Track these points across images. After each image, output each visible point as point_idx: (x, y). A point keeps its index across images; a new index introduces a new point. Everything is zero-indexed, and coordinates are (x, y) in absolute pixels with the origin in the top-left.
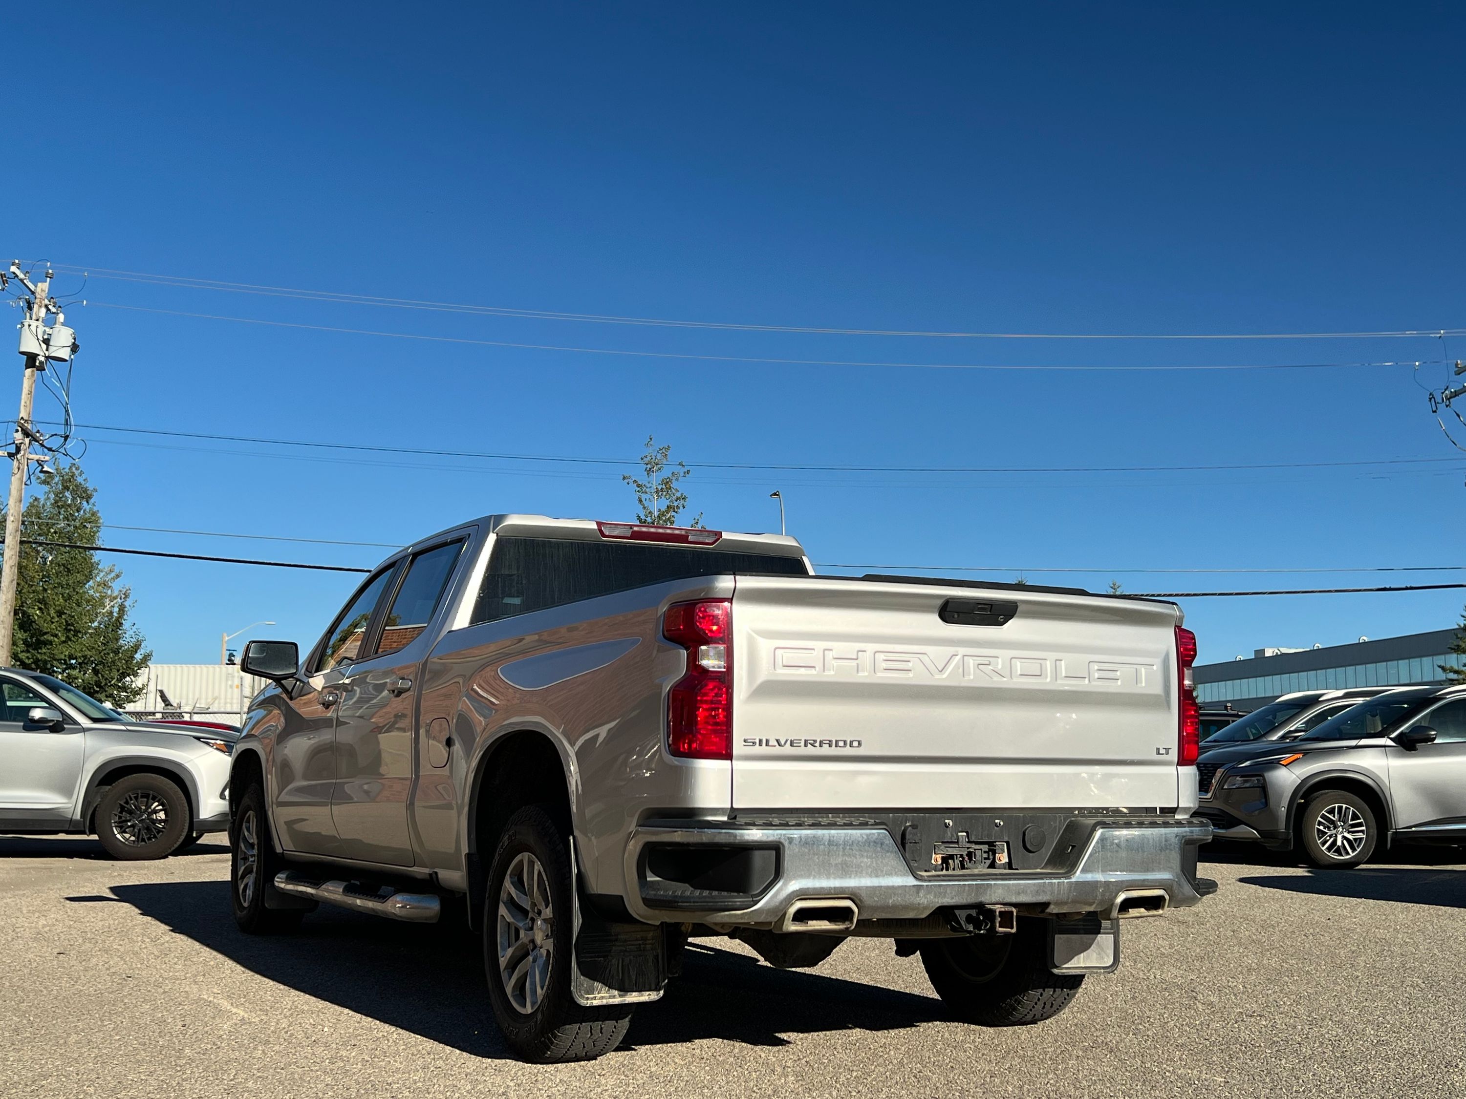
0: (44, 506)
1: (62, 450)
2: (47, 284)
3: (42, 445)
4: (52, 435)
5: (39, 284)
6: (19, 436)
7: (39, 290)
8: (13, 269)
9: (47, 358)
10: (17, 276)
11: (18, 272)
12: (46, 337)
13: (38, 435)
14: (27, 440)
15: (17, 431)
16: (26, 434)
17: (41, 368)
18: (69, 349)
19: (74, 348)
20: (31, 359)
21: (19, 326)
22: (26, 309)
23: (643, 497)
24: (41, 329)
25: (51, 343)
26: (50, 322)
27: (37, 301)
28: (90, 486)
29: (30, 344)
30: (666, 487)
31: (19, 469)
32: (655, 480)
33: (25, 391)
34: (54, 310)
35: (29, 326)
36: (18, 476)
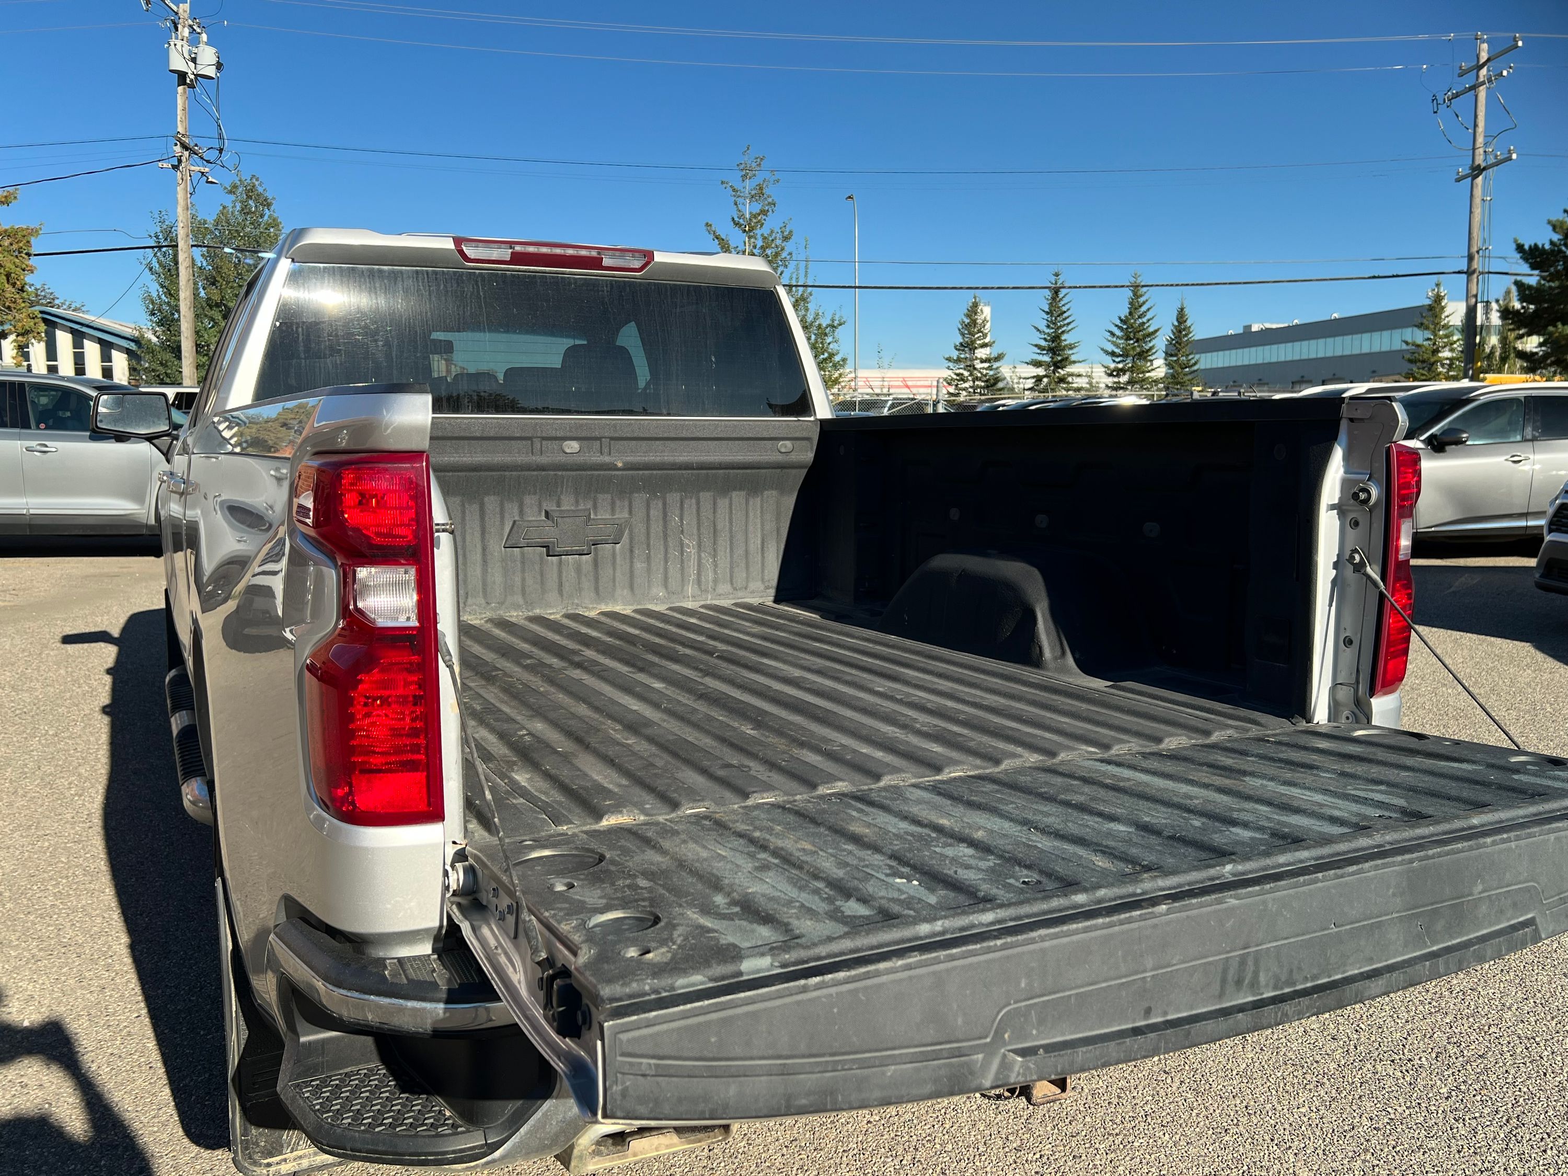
0: (232, 213)
1: (219, 162)
3: (202, 158)
4: (209, 149)
5: (181, 5)
6: (178, 149)
7: (181, 11)
9: (196, 76)
12: (193, 56)
13: (196, 148)
14: (187, 153)
15: (176, 145)
16: (185, 147)
17: (192, 86)
18: (214, 67)
19: (219, 66)
20: (182, 76)
21: (166, 46)
22: (173, 29)
23: (739, 200)
24: (186, 49)
25: (198, 62)
26: (194, 41)
27: (181, 21)
28: (269, 195)
29: (178, 63)
30: (759, 194)
31: (182, 180)
32: (748, 186)
33: (180, 107)
34: (198, 30)
35: (176, 45)
36: (182, 186)
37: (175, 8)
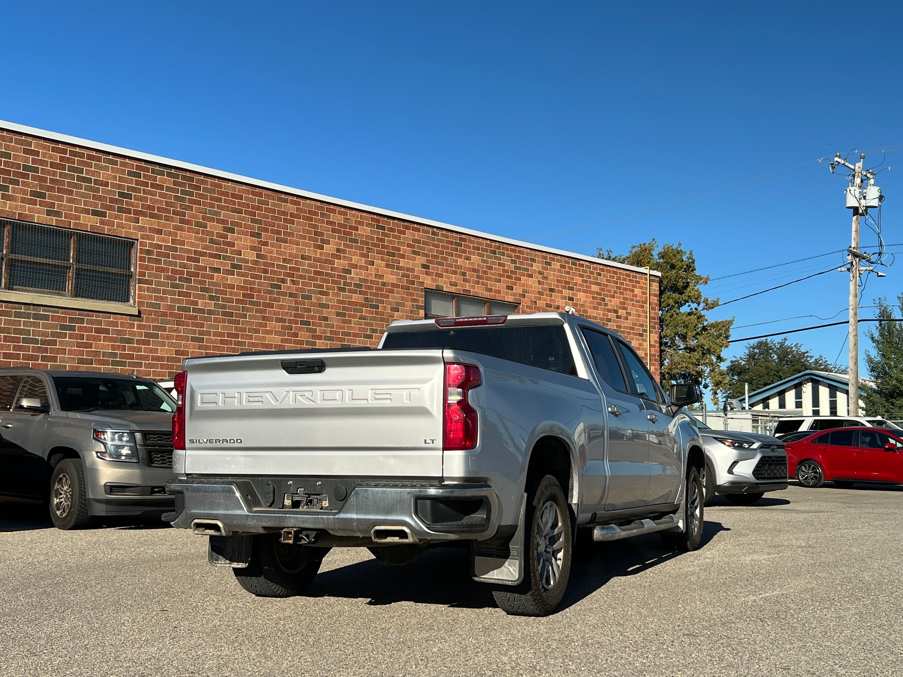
1: (879, 262)
2: (861, 163)
3: (868, 261)
4: (873, 254)
5: (857, 164)
6: (850, 257)
7: (856, 168)
8: (836, 159)
9: (867, 207)
10: (839, 163)
11: (839, 160)
12: (863, 195)
13: (865, 255)
14: (857, 259)
15: (849, 255)
16: (855, 255)
17: (862, 215)
18: (878, 199)
19: (881, 198)
20: (856, 210)
21: (845, 192)
22: (850, 181)
24: (858, 190)
25: (867, 198)
26: (864, 185)
27: (857, 174)
29: (852, 202)
31: (853, 277)
33: (853, 230)
35: (850, 190)
36: (853, 281)
37: (852, 167)
